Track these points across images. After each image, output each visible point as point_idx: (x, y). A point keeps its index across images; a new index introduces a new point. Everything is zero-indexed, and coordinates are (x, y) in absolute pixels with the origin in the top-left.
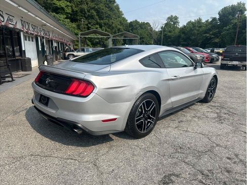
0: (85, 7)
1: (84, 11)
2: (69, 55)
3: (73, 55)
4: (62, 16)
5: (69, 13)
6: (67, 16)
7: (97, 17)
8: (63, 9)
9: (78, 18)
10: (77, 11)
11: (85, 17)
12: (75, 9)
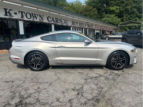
0: (129, 7)
1: (128, 10)
2: (106, 37)
3: (108, 37)
4: (113, 15)
5: (118, 13)
6: (117, 15)
7: (137, 12)
8: (114, 11)
9: (123, 15)
10: (123, 11)
11: (128, 13)
12: (122, 10)
